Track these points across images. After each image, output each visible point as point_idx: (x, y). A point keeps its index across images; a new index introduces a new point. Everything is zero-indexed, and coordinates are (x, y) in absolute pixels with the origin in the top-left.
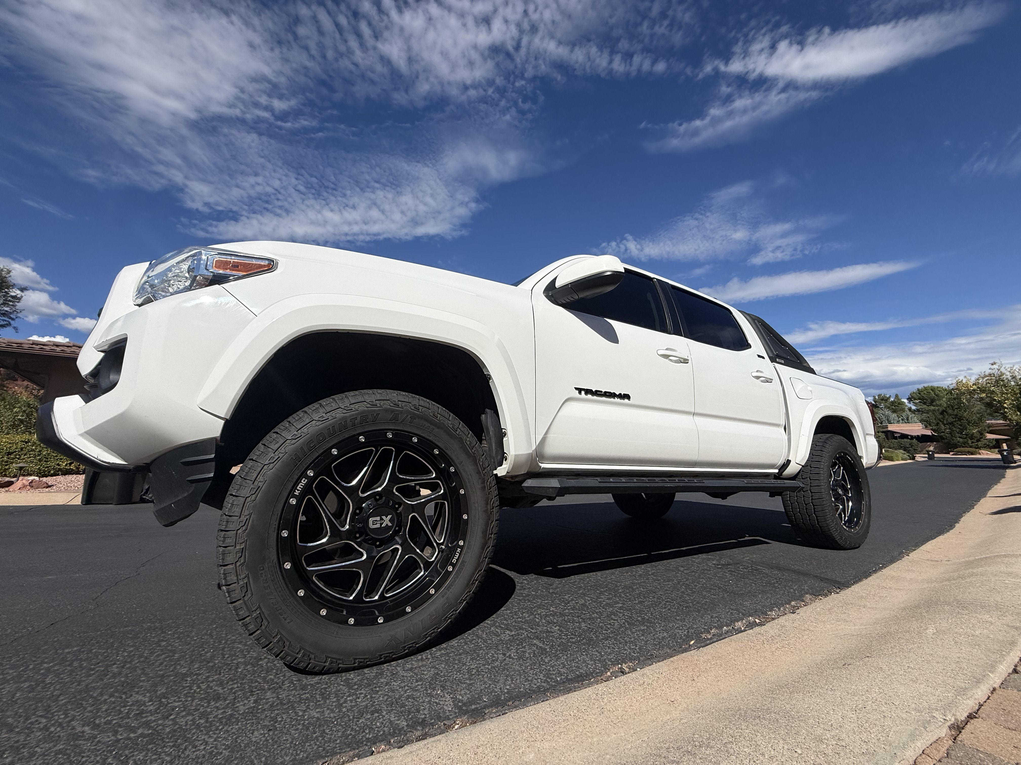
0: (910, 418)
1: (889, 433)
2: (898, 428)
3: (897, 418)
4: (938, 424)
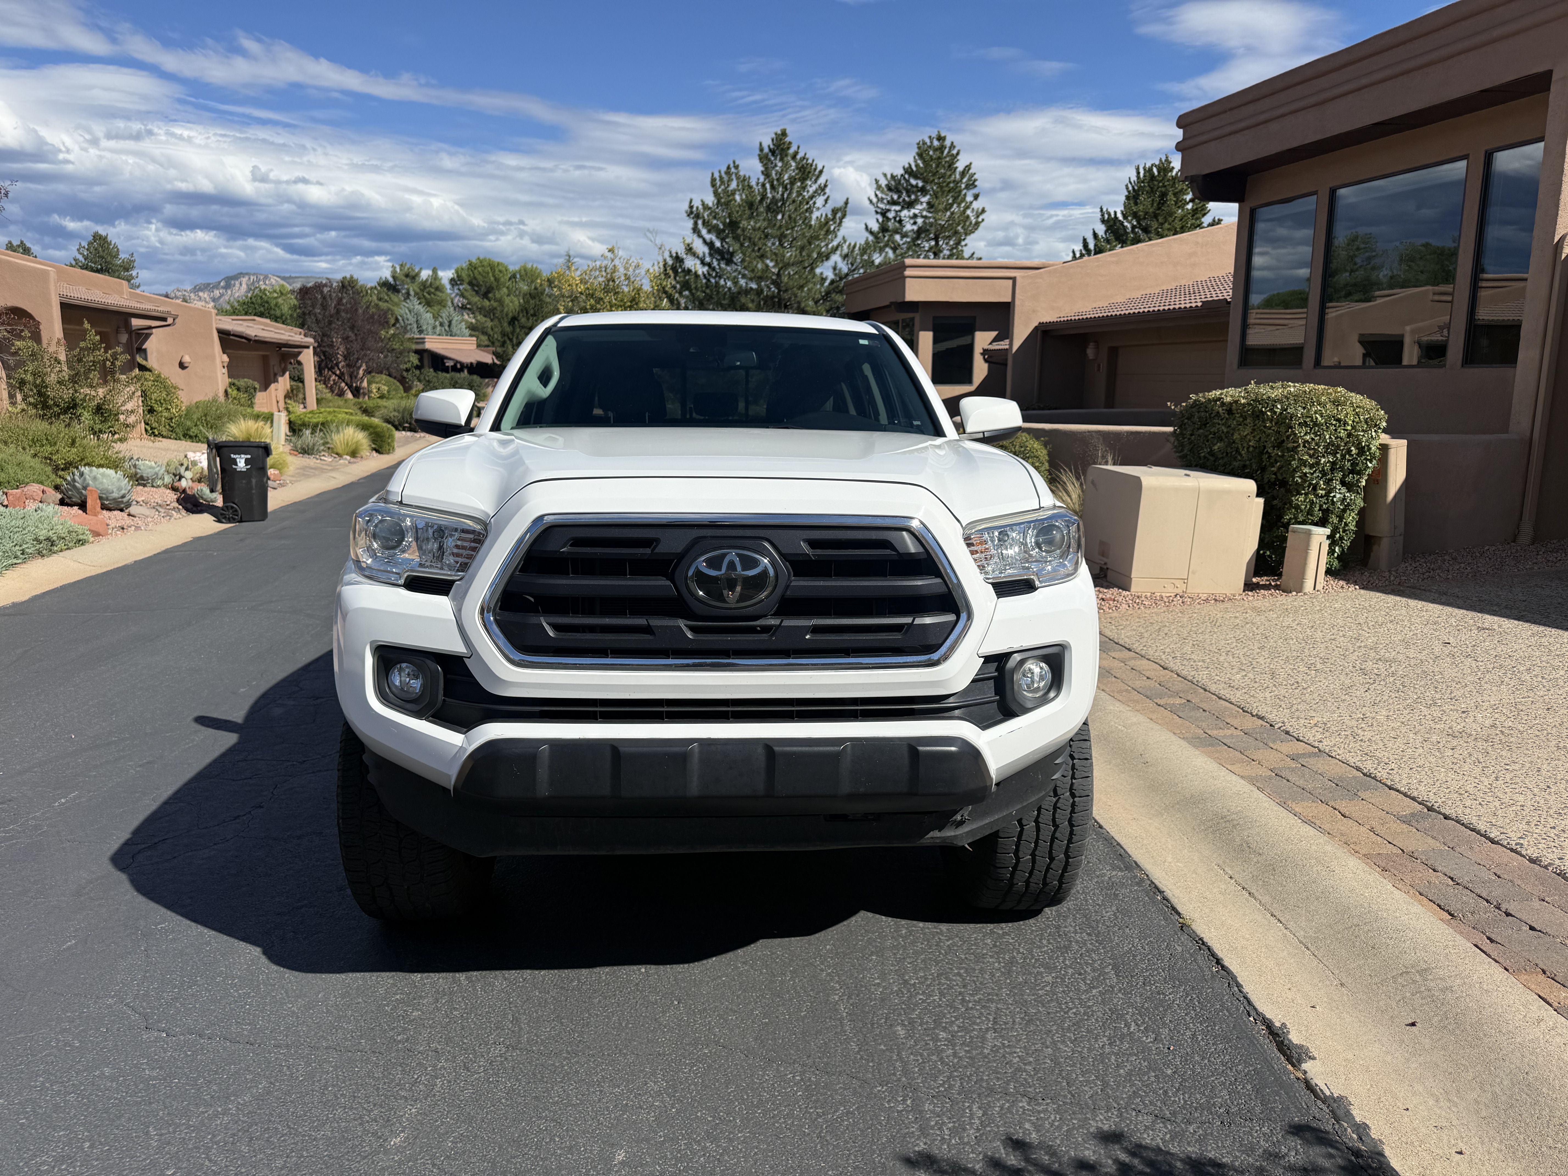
0: (454, 322)
1: (426, 355)
2: (440, 346)
3: (433, 321)
4: (503, 344)
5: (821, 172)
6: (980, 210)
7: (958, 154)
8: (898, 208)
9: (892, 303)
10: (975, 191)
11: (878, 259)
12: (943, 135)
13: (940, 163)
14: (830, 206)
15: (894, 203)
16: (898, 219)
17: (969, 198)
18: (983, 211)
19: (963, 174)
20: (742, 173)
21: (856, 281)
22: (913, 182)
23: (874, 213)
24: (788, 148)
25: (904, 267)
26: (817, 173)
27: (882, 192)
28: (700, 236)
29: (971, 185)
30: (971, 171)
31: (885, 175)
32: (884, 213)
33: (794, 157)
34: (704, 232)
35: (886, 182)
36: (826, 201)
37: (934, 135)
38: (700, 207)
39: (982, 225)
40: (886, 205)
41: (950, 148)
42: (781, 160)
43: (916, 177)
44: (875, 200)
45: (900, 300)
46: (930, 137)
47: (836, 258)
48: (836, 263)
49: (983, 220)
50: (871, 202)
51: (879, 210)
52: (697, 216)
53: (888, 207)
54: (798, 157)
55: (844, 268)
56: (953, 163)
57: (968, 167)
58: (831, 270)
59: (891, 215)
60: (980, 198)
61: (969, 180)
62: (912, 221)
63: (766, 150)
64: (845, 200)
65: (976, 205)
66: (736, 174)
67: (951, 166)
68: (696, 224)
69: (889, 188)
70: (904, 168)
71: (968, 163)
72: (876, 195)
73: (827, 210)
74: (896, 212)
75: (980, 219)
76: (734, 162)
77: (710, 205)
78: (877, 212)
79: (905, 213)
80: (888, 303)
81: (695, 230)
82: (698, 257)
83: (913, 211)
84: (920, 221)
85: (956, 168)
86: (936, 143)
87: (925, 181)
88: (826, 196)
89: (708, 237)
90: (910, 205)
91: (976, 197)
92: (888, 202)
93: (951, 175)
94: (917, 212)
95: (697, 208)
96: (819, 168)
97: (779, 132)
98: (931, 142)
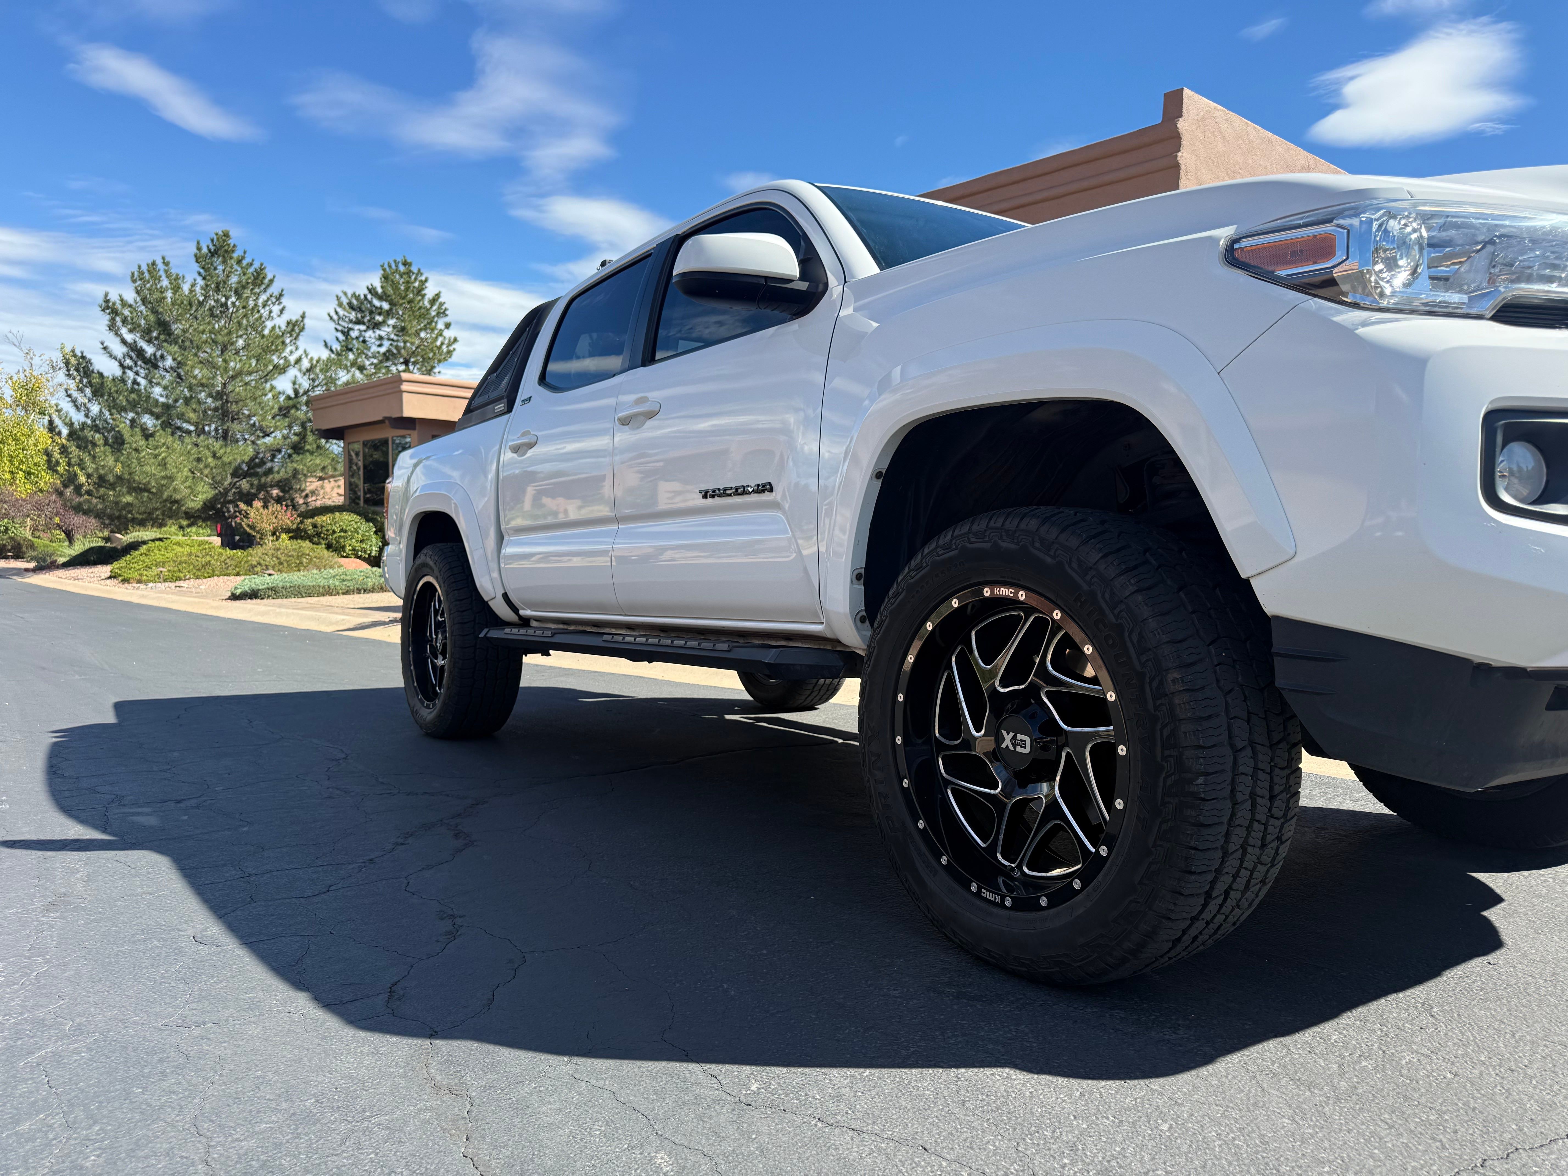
5: (271, 281)
6: (452, 340)
7: (426, 280)
8: (363, 327)
9: (386, 418)
10: (447, 319)
11: (343, 377)
12: (409, 261)
13: (409, 287)
14: (286, 317)
15: (358, 322)
16: (361, 339)
17: (441, 325)
18: (455, 340)
19: (433, 301)
20: (174, 271)
21: (319, 398)
22: (377, 303)
23: (334, 330)
24: (233, 251)
25: (401, 381)
26: (266, 281)
27: (344, 309)
28: (117, 334)
29: (442, 313)
30: (441, 300)
31: (345, 294)
32: (346, 333)
33: (239, 262)
34: (124, 331)
35: (348, 301)
36: (282, 311)
37: (400, 259)
38: (118, 302)
39: (455, 354)
40: (348, 323)
41: (417, 275)
42: (224, 262)
43: (380, 298)
44: (335, 317)
45: (396, 415)
46: (395, 261)
47: (293, 372)
48: (296, 377)
49: (454, 349)
50: (331, 318)
51: (340, 328)
52: (115, 312)
53: (350, 326)
54: (244, 263)
55: (305, 383)
56: (423, 289)
57: (438, 295)
58: (291, 385)
59: (354, 334)
60: (451, 327)
61: (439, 308)
62: (378, 343)
63: (205, 250)
64: (301, 313)
65: (448, 334)
66: (166, 271)
67: (420, 291)
68: (113, 320)
69: (351, 306)
70: (368, 288)
71: (437, 292)
72: (337, 313)
73: (281, 322)
74: (360, 331)
75: (451, 348)
76: (163, 258)
77: (131, 301)
78: (337, 330)
79: (369, 334)
80: (380, 418)
81: (112, 327)
82: (115, 358)
83: (378, 332)
84: (386, 344)
85: (425, 295)
86: (402, 268)
87: (392, 303)
88: (281, 307)
89: (129, 338)
90: (376, 326)
91: (448, 326)
92: (351, 321)
93: (420, 301)
94: (383, 334)
95: (114, 304)
96: (269, 276)
97: (221, 233)
98: (397, 266)
